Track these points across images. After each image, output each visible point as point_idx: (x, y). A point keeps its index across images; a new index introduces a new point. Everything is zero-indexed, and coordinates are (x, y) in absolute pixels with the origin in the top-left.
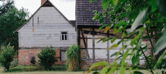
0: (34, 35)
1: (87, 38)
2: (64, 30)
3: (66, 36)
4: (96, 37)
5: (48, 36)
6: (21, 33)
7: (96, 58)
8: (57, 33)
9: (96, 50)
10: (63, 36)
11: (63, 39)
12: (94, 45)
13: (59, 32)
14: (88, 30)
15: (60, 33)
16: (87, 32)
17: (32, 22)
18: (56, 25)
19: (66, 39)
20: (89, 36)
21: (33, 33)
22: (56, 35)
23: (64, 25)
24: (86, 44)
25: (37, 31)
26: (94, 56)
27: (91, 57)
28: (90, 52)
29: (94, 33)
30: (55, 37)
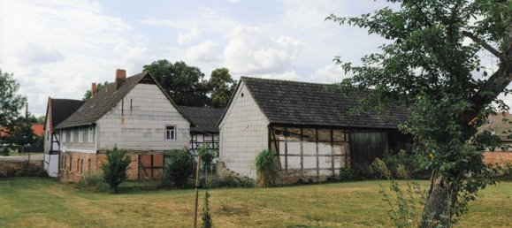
0: (124, 130)
1: (279, 141)
2: (171, 123)
3: (172, 132)
4: (289, 139)
5: (145, 131)
6: (101, 126)
7: (289, 168)
8: (161, 127)
9: (289, 157)
10: (168, 132)
11: (168, 138)
12: (286, 151)
13: (162, 125)
14: (280, 129)
15: (164, 127)
16: (278, 133)
17: (120, 108)
18: (159, 114)
19: (172, 138)
20: (281, 138)
21: (122, 126)
22: (158, 130)
23: (171, 114)
24: (277, 150)
25: (129, 123)
26: (286, 166)
27: (283, 166)
28: (282, 159)
29: (287, 134)
30: (157, 135)
